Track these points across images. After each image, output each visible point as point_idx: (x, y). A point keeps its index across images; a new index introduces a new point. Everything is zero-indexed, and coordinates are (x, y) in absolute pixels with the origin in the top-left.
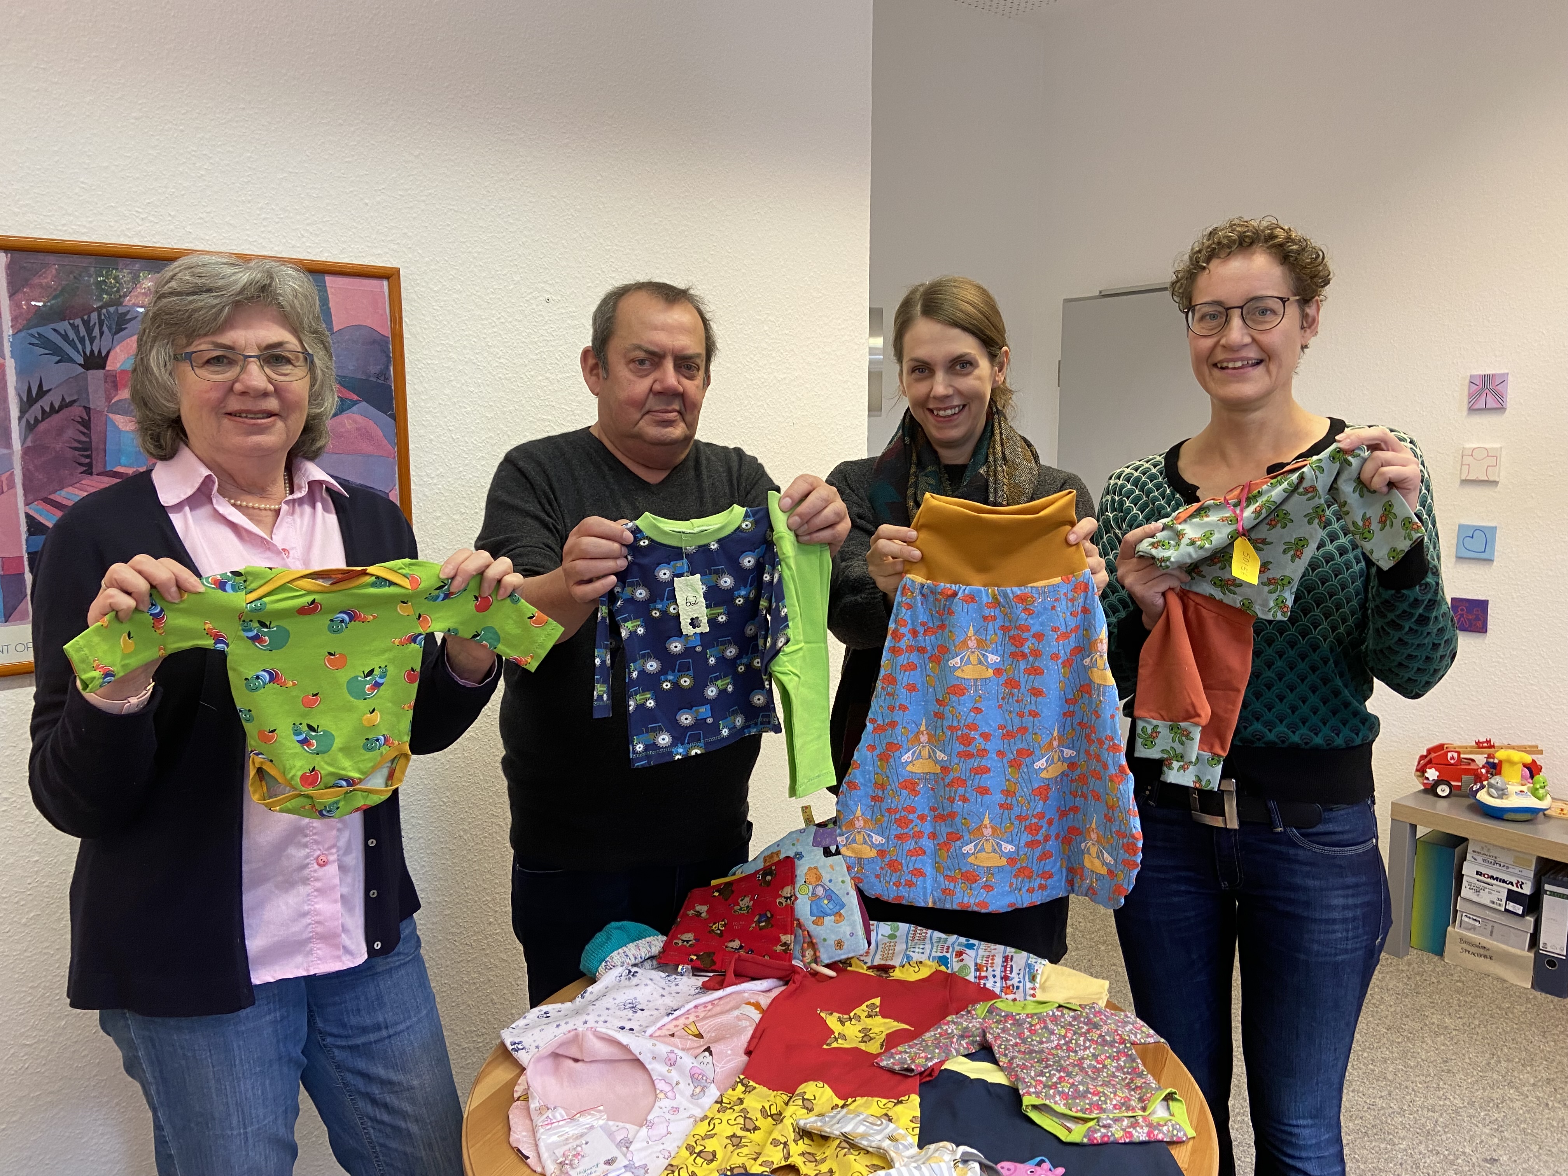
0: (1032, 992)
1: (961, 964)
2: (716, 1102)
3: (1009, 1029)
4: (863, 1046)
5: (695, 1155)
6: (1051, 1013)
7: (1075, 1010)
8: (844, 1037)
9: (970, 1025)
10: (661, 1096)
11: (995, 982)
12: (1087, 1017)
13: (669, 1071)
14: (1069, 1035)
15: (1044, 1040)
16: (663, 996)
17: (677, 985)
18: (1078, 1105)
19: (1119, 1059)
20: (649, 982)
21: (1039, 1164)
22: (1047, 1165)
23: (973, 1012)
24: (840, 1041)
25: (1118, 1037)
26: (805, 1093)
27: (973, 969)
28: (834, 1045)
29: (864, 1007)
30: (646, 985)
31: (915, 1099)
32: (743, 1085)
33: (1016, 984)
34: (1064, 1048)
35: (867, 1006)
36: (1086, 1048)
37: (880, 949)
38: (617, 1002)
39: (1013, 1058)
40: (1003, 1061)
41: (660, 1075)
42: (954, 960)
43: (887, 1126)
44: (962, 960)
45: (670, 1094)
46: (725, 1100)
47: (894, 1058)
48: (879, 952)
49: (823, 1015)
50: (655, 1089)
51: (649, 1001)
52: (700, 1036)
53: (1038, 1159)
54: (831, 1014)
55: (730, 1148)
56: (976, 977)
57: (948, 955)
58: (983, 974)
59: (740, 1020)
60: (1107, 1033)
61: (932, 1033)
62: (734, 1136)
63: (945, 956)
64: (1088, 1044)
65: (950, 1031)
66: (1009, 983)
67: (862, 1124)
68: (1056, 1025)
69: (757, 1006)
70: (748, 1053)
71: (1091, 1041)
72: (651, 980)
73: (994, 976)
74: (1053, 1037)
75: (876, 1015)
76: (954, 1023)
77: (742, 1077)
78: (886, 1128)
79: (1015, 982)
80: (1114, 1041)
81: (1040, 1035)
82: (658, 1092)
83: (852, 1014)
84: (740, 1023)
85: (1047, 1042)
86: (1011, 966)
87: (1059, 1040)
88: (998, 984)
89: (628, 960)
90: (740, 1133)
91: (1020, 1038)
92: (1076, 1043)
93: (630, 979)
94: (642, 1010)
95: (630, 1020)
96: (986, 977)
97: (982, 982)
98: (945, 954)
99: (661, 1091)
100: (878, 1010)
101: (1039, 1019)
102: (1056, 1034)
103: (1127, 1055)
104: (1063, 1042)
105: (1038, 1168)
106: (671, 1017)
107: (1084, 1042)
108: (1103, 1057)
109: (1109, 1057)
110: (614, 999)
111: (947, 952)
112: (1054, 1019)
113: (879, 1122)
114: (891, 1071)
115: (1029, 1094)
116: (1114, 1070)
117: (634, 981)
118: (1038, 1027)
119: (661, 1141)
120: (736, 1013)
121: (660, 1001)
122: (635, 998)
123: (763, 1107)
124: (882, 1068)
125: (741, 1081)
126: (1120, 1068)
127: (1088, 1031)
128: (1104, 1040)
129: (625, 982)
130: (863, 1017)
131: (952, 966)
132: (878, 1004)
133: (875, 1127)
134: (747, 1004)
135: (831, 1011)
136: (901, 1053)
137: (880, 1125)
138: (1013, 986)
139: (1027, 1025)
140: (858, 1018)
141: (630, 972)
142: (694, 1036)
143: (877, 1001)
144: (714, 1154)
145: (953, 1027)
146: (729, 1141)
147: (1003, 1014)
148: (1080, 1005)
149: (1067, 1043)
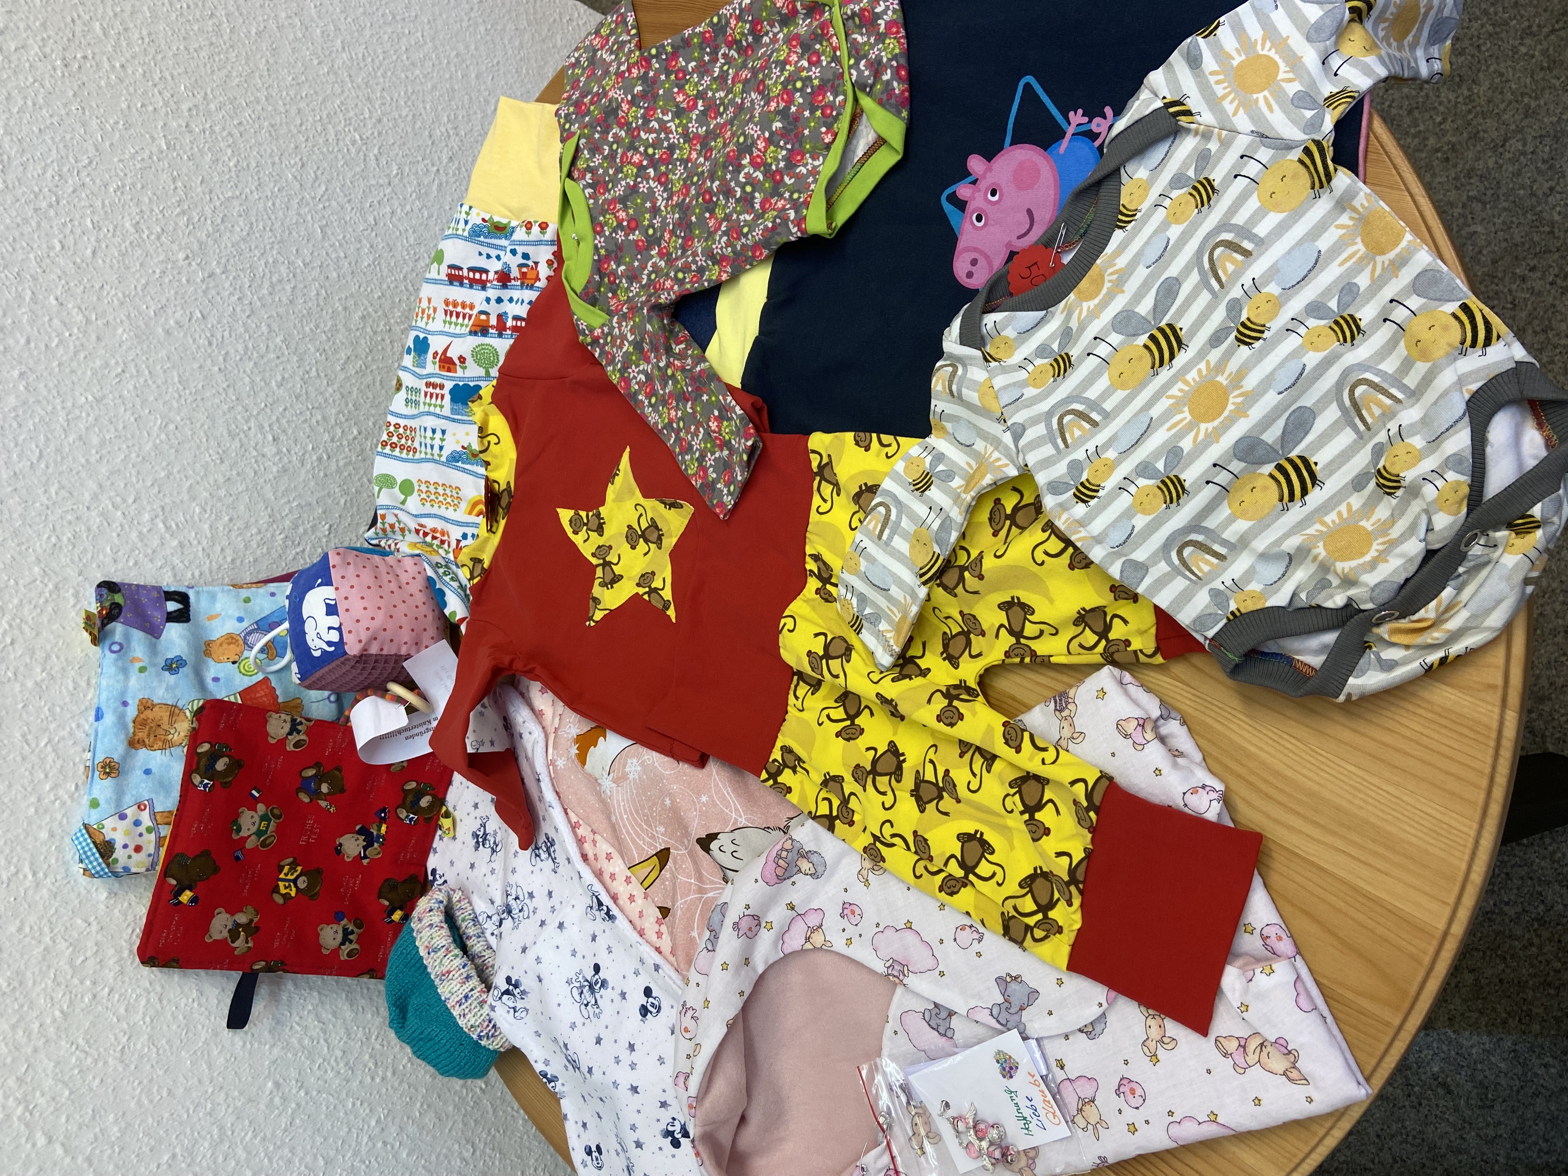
0: (536, 229)
1: (470, 362)
2: (831, 828)
3: (630, 267)
4: (670, 542)
5: (971, 877)
6: (589, 190)
7: (577, 150)
8: (646, 578)
9: (631, 338)
10: (818, 939)
11: (511, 300)
12: (592, 126)
13: (770, 926)
14: (636, 158)
15: (648, 205)
16: (561, 926)
17: (531, 895)
18: (815, 132)
19: (684, 71)
20: (531, 954)
21: (961, 205)
22: (963, 190)
23: (598, 332)
24: (657, 583)
25: (635, 71)
26: (809, 653)
27: (486, 340)
28: (667, 594)
29: (578, 540)
30: (538, 960)
31: (818, 441)
32: (779, 772)
33: (519, 260)
34: (663, 168)
35: (576, 533)
36: (664, 128)
37: (435, 510)
38: (579, 1021)
39: (710, 255)
40: (714, 274)
41: (775, 944)
42: (460, 373)
43: (888, 493)
44: (462, 359)
45: (813, 920)
46: (824, 809)
47: (715, 482)
48: (442, 512)
49: (598, 616)
50: (803, 951)
51: (574, 953)
52: (663, 856)
53: (947, 207)
54: (597, 601)
55: (947, 803)
56: (500, 335)
57: (449, 385)
58: (493, 321)
59: (624, 777)
60: (627, 90)
61: (648, 410)
62: (916, 793)
63: (451, 392)
64: (654, 124)
65: (642, 377)
66: (515, 273)
67: (887, 544)
68: (615, 181)
69: (585, 743)
70: (701, 762)
71: (646, 120)
72: (524, 950)
73: (499, 300)
74: (643, 188)
75: (598, 515)
76: (625, 367)
77: (764, 775)
78: (895, 498)
79: (514, 262)
80: (644, 78)
81: (640, 210)
82: (808, 946)
83: (594, 561)
84: (631, 776)
85: (654, 202)
86: (470, 269)
87: (647, 178)
88: (516, 294)
89: (476, 993)
90: (909, 781)
91: (649, 248)
92: (654, 146)
93: (523, 993)
94: (597, 968)
95: (623, 995)
96: (500, 317)
97: (510, 323)
98: (446, 391)
99: (808, 939)
100: (583, 514)
101: (604, 213)
102: (636, 184)
103: (674, 55)
104: (651, 171)
105: (971, 207)
106: (615, 911)
107: (651, 131)
108: (680, 98)
109: (681, 89)
110: (573, 1026)
111: (442, 387)
112: (598, 185)
113: (882, 510)
114: (746, 487)
115: (800, 221)
116: (707, 79)
117: (528, 983)
118: (622, 215)
119: (935, 944)
120: (607, 784)
121: (572, 930)
122: (569, 982)
123: (838, 735)
124: (735, 505)
125: (774, 776)
126: (703, 69)
127: (624, 124)
128: (643, 96)
129: (530, 1002)
130: (601, 541)
131: (473, 379)
132: (571, 513)
133: (893, 517)
134: (583, 762)
135: (588, 601)
136: (703, 468)
137: (888, 511)
138: (521, 266)
139: (620, 236)
140: (603, 551)
141: (507, 992)
142: (662, 868)
143: (565, 515)
144: (965, 838)
145: (633, 371)
146: (930, 807)
147: (597, 278)
148: (563, 140)
149: (653, 163)
